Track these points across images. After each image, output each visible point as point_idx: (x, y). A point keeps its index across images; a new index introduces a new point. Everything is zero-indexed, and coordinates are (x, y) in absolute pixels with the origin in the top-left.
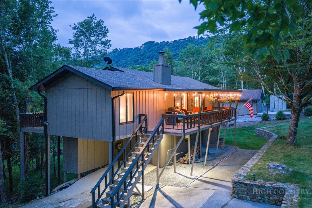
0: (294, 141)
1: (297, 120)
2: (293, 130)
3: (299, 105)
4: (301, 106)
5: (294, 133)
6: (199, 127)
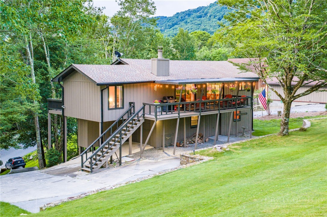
0: (283, 131)
1: (287, 111)
2: (284, 121)
3: (289, 97)
4: (290, 98)
5: (284, 124)
6: (179, 114)
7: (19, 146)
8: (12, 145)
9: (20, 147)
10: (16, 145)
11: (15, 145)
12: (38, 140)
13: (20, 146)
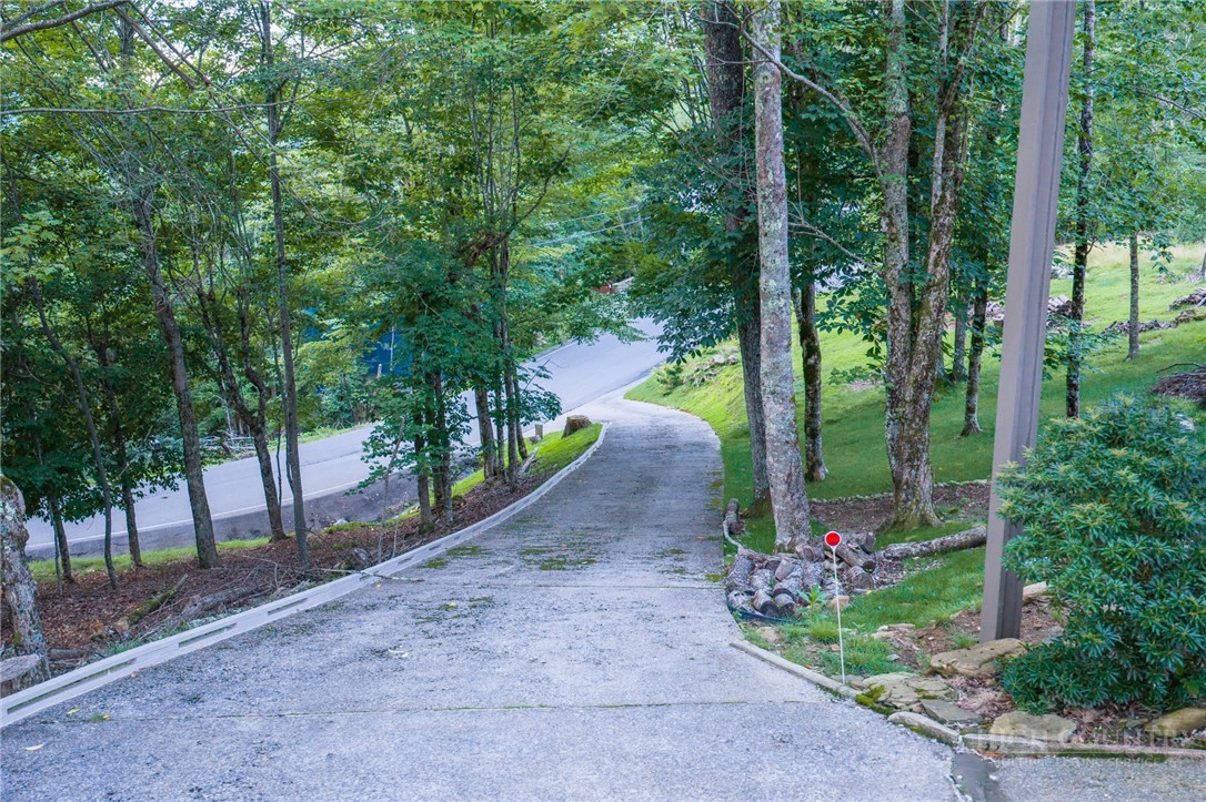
7: (636, 330)
8: (606, 324)
9: (640, 335)
10: (623, 323)
11: (618, 325)
12: (769, 296)
13: (641, 332)
